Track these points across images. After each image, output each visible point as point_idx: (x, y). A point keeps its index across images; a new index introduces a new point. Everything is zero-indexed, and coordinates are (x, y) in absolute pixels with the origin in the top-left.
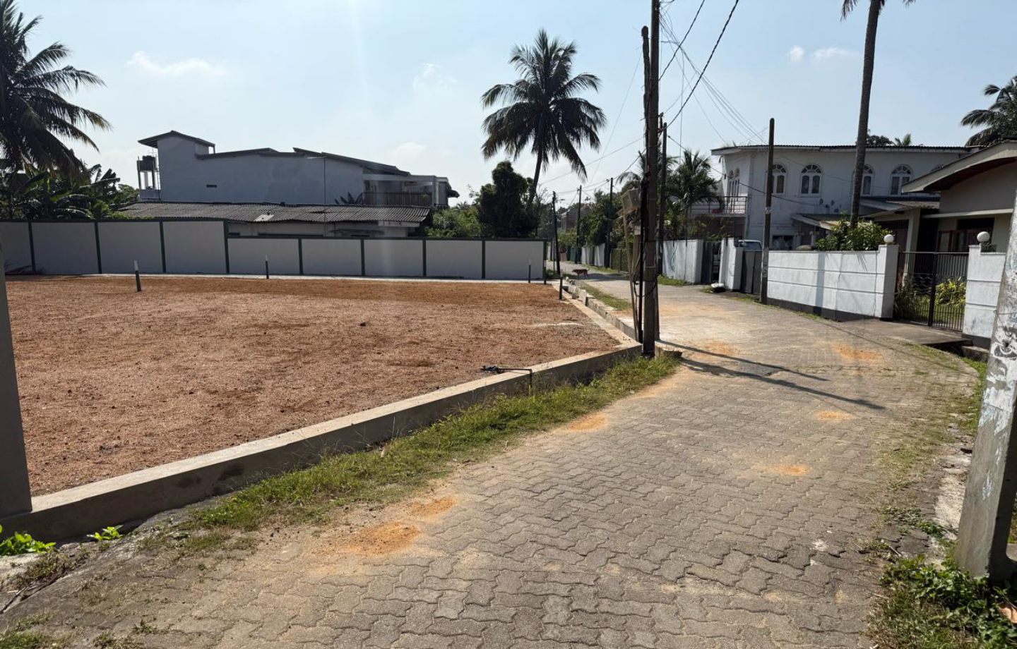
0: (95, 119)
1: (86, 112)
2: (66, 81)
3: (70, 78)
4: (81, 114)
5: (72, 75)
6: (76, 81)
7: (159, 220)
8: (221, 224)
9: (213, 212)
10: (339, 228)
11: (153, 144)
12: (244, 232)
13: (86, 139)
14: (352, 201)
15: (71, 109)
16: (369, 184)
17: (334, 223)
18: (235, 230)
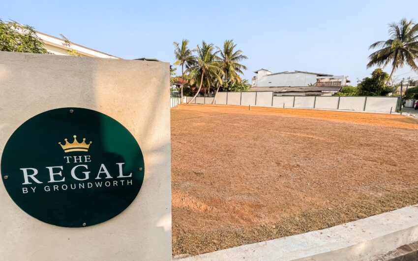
0: (245, 68)
2: (240, 59)
4: (242, 66)
6: (242, 58)
7: (256, 92)
8: (272, 92)
9: (271, 89)
10: (307, 93)
11: (257, 73)
12: (278, 95)
13: (242, 72)
14: (311, 85)
15: (240, 65)
16: (318, 80)
17: (306, 92)
18: (275, 94)
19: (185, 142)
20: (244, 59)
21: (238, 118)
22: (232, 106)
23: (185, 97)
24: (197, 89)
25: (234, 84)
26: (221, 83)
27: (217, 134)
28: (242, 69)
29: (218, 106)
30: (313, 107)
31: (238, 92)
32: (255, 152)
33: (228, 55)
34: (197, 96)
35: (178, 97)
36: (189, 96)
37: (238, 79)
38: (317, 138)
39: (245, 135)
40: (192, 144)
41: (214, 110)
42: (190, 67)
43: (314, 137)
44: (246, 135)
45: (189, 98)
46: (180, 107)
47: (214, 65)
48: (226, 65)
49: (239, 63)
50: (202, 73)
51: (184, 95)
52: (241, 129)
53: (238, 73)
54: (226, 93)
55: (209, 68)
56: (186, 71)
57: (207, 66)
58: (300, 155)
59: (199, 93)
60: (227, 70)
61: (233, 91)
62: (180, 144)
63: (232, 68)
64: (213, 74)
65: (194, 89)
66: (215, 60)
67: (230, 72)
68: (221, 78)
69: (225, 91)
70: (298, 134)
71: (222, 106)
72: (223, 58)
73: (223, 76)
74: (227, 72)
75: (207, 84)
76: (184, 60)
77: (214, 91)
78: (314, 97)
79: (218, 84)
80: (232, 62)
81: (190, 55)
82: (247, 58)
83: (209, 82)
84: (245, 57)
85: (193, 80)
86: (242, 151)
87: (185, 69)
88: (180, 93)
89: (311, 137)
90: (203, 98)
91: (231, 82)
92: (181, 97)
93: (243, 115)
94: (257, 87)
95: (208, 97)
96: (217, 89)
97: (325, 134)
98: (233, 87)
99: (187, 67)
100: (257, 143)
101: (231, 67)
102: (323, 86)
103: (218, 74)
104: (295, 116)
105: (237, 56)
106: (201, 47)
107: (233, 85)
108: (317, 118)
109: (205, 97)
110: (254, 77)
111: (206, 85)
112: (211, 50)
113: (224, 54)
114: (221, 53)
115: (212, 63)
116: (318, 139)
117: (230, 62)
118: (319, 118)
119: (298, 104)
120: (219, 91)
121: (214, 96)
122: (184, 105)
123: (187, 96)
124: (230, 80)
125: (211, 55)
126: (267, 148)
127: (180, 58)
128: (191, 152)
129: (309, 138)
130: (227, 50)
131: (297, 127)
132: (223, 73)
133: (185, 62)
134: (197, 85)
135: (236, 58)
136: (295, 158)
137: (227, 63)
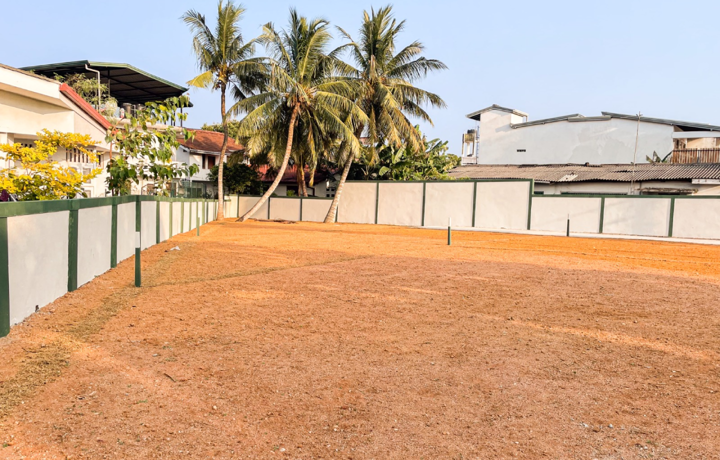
0: (435, 99)
1: (428, 94)
2: (418, 70)
3: (422, 67)
4: (425, 96)
5: (423, 64)
6: (426, 69)
7: (475, 181)
8: (527, 184)
9: (521, 173)
10: (645, 186)
11: (477, 117)
12: (548, 191)
13: (426, 116)
14: (658, 160)
15: (418, 92)
16: (677, 142)
17: (640, 182)
18: (540, 189)
19: (189, 374)
20: (432, 73)
21: (404, 274)
22: (392, 230)
23: (234, 198)
24: (273, 173)
25: (399, 154)
26: (357, 152)
27: (316, 338)
28: (426, 105)
29: (344, 228)
30: (665, 232)
31: (414, 181)
32: (450, 412)
33: (379, 59)
34: (273, 195)
35: (207, 197)
36: (245, 193)
37: (413, 138)
38: (678, 354)
39: (420, 340)
40: (212, 382)
41: (327, 242)
42: (248, 96)
43: (668, 349)
44: (424, 339)
45: (244, 199)
46: (209, 234)
47: (332, 89)
48: (372, 90)
49: (416, 84)
50: (289, 117)
51: (230, 188)
52: (409, 317)
53: (414, 120)
54: (372, 186)
55: (316, 100)
56: (236, 109)
57: (307, 93)
58: (617, 424)
59: (281, 183)
60: (375, 106)
61: (398, 178)
62: (166, 382)
63: (391, 102)
64: (328, 119)
65: (263, 169)
66: (335, 73)
67: (385, 115)
68: (357, 133)
69: (370, 179)
70: (611, 336)
71: (357, 230)
72: (360, 68)
73: (361, 127)
74: (377, 114)
75: (307, 152)
76: (228, 72)
77: (333, 180)
78: (666, 201)
79: (345, 155)
80: (393, 82)
81: (248, 56)
82: (444, 67)
83: (312, 146)
84: (434, 64)
85: (258, 139)
86: (399, 408)
87: (231, 101)
88: (215, 183)
89: (660, 346)
90: (297, 201)
91: (389, 148)
92: (216, 197)
93: (424, 261)
94: (476, 165)
95: (312, 196)
96: (341, 172)
97: (706, 338)
98: (398, 164)
99: (238, 94)
100: (460, 373)
101: (388, 96)
102: (695, 163)
103: (344, 120)
104: (605, 266)
105: (407, 62)
106: (285, 28)
107: (396, 159)
108: (677, 274)
109: (303, 197)
110: (470, 132)
111: (304, 158)
112: (319, 39)
113: (364, 54)
114: (357, 50)
115: (327, 84)
116: (685, 358)
117: (385, 82)
118: (686, 275)
119: (616, 222)
120: (350, 178)
121: (331, 194)
122: (227, 223)
123: (240, 194)
124: (387, 143)
125: (320, 58)
126: (495, 394)
127: (214, 66)
128: (199, 416)
129: (651, 351)
130: (375, 41)
131: (609, 307)
132: (363, 116)
133: (233, 77)
134: (272, 156)
135: (405, 68)
136: (599, 437)
137: (375, 86)
